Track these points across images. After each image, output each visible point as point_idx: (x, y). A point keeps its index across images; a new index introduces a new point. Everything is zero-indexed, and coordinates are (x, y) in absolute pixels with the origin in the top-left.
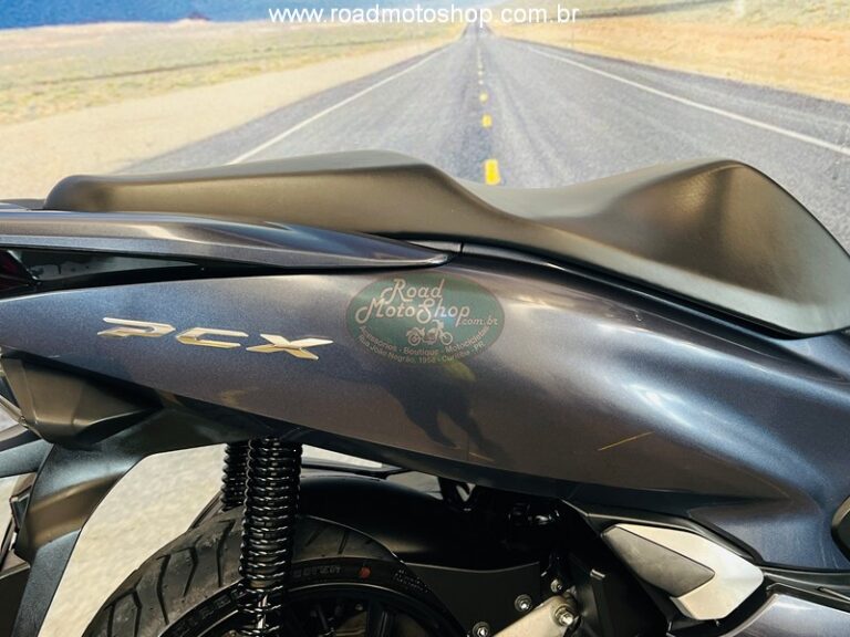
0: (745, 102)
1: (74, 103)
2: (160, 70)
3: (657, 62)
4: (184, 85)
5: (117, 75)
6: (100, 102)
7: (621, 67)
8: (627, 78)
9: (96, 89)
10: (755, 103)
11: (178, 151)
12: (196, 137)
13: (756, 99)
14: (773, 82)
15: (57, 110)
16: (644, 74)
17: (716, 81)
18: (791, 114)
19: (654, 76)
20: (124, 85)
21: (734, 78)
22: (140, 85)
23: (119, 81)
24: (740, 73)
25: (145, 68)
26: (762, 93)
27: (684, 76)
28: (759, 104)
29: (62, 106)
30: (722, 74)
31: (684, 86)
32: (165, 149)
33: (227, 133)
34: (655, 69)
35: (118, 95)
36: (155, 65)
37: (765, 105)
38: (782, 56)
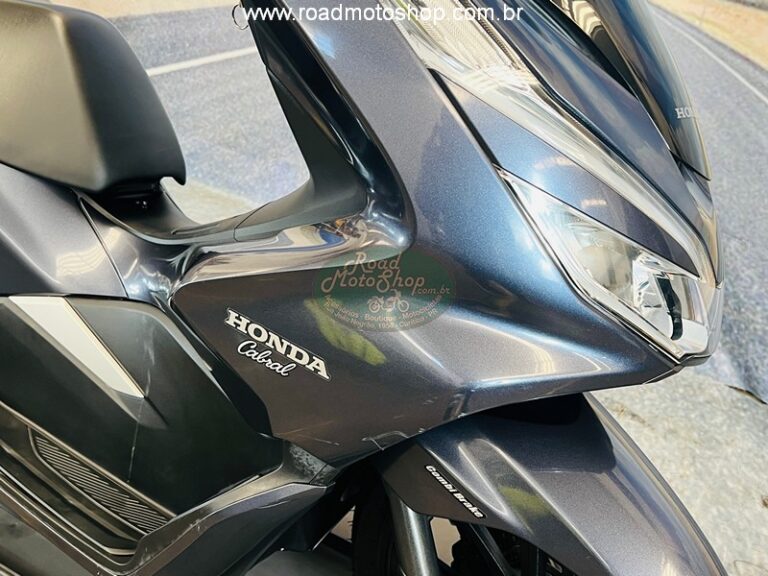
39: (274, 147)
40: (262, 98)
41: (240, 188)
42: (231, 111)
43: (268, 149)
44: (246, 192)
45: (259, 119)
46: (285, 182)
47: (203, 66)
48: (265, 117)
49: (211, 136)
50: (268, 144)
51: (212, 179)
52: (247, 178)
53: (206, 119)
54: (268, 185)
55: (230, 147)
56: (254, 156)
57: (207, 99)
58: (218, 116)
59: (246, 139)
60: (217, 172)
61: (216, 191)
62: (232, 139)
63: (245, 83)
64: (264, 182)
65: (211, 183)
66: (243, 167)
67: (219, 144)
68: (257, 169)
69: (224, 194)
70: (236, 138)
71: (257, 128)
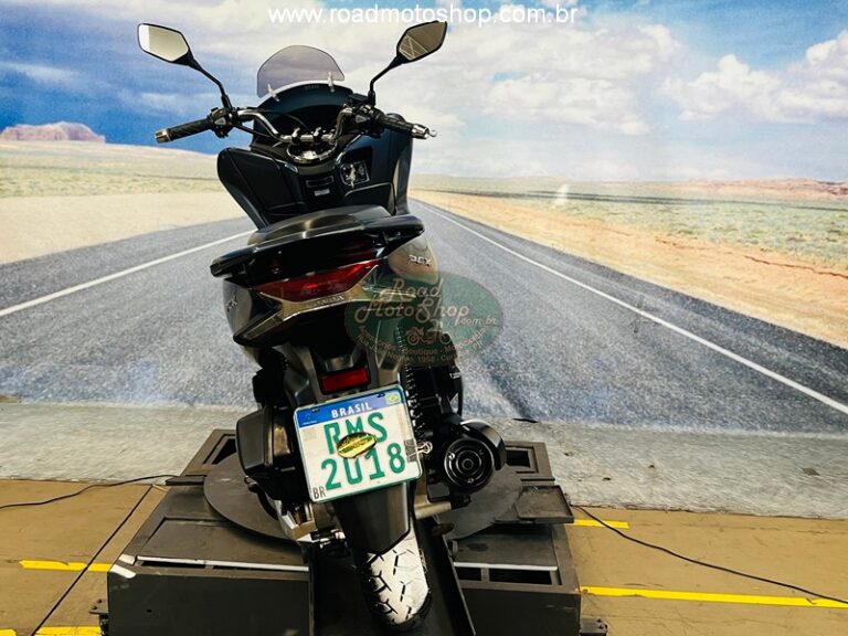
0: (566, 266)
1: (152, 189)
2: (200, 179)
3: (501, 228)
4: (211, 189)
5: (177, 178)
6: (167, 191)
7: (479, 227)
8: (483, 234)
9: (165, 184)
10: (572, 267)
11: (202, 225)
12: (213, 220)
13: (574, 264)
14: (587, 256)
15: (143, 191)
16: (495, 234)
17: (543, 247)
18: (600, 279)
19: (500, 237)
20: (180, 184)
21: (557, 248)
22: (188, 185)
23: (177, 181)
24: (561, 245)
25: (192, 176)
26: (578, 261)
27: (521, 240)
28: (576, 268)
29: (146, 190)
30: (548, 244)
31: (519, 246)
32: (195, 223)
33: (230, 220)
34: (500, 232)
35: (176, 189)
36: (198, 176)
37: (581, 270)
38: (593, 240)
39: (133, 351)
40: (118, 314)
41: (97, 395)
42: (85, 332)
43: (127, 354)
44: (104, 397)
45: (116, 331)
46: (145, 378)
47: (54, 300)
48: (123, 329)
49: (61, 359)
50: (126, 351)
51: (65, 395)
52: (104, 385)
53: (56, 345)
54: (127, 386)
55: (84, 363)
56: (111, 364)
57: (56, 327)
58: (69, 340)
59: (103, 352)
60: (70, 388)
61: (71, 404)
62: (86, 356)
63: (101, 306)
64: (123, 384)
65: (65, 399)
66: (99, 376)
67: (72, 363)
68: (114, 374)
69: (81, 404)
70: (92, 352)
71: (114, 340)
